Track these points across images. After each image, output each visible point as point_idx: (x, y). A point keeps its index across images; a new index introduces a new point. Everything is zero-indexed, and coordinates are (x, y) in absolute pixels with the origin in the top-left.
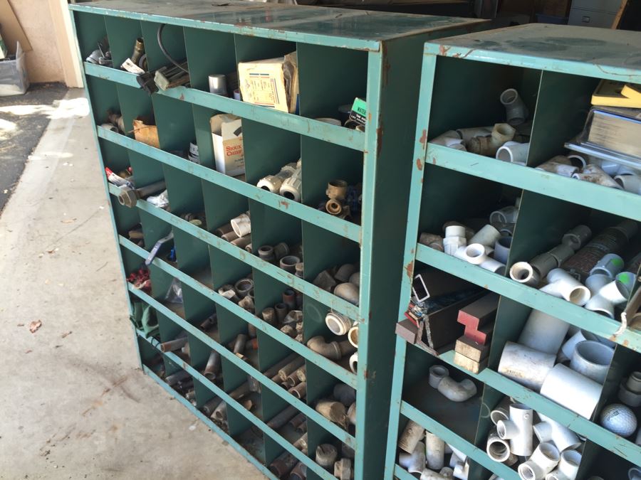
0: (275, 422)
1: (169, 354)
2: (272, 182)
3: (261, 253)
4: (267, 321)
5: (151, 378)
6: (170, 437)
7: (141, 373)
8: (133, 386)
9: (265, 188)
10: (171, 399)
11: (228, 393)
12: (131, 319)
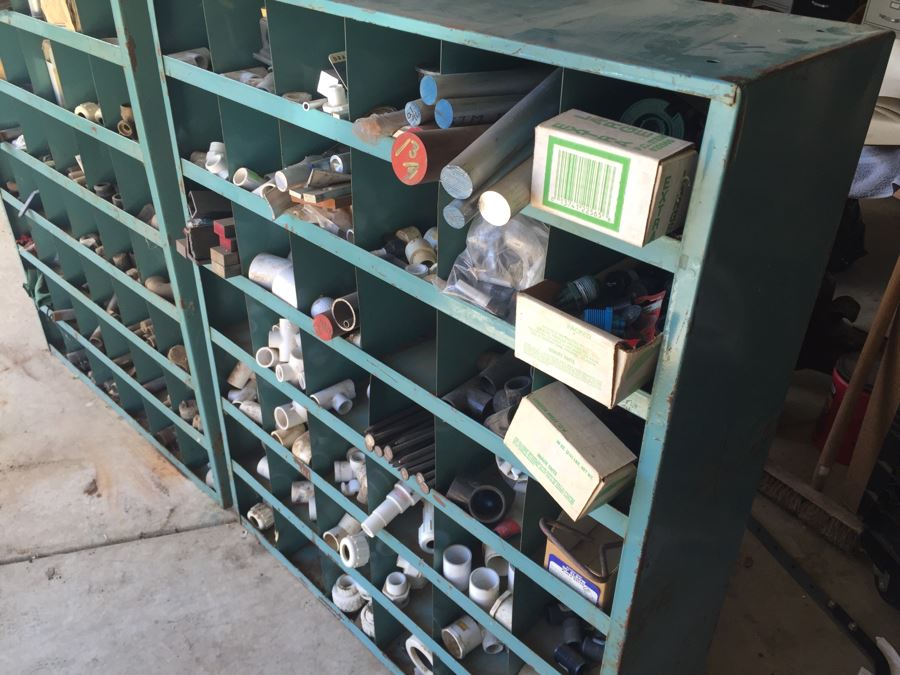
0: (152, 384)
1: (62, 324)
2: (87, 108)
3: (96, 188)
4: (118, 267)
5: (57, 359)
6: (63, 412)
7: (48, 354)
8: (35, 366)
9: (81, 115)
10: (74, 378)
11: (112, 359)
12: (24, 286)
